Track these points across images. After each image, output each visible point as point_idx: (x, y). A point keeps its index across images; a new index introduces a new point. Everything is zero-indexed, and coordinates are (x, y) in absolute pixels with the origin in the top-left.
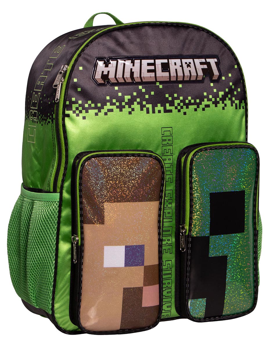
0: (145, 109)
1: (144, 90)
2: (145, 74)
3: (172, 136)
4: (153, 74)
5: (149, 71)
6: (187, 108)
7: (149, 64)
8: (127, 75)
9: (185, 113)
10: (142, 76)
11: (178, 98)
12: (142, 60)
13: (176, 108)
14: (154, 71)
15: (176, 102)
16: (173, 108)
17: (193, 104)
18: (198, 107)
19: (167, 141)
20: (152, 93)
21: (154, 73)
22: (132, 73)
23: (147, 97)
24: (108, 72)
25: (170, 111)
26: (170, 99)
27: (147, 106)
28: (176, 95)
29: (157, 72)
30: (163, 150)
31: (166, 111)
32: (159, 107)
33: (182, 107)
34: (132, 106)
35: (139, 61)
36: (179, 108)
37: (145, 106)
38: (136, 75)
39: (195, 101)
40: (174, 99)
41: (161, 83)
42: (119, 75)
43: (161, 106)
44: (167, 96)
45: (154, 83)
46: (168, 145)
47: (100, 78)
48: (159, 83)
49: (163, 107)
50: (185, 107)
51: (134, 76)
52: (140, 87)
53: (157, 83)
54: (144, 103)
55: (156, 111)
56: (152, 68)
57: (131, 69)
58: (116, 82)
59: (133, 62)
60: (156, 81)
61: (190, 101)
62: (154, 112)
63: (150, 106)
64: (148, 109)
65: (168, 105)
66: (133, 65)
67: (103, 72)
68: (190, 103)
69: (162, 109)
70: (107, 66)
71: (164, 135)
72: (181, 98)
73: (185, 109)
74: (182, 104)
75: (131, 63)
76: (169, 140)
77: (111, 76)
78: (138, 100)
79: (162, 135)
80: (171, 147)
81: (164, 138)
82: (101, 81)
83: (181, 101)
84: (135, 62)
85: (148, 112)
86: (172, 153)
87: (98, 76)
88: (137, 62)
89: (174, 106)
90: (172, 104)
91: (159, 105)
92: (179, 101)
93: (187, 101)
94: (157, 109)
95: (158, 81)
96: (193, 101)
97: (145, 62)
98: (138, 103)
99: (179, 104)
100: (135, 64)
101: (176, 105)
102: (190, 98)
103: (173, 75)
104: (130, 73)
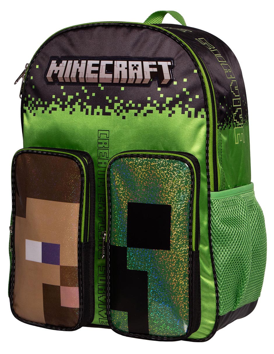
0: (84, 110)
1: (86, 91)
2: (89, 75)
3: (108, 140)
4: (96, 76)
5: (93, 72)
6: (127, 112)
7: (94, 65)
8: (74, 75)
9: (124, 117)
10: (86, 77)
11: (118, 101)
12: (88, 61)
13: (115, 111)
14: (98, 72)
15: (116, 105)
16: (112, 111)
17: (133, 108)
18: (139, 112)
19: (103, 145)
20: (94, 94)
21: (97, 74)
22: (78, 73)
23: (88, 98)
24: (59, 71)
25: (109, 114)
26: (110, 101)
27: (88, 107)
28: (116, 98)
29: (100, 73)
30: (99, 153)
31: (105, 114)
32: (98, 109)
33: (121, 111)
34: (74, 106)
35: (85, 61)
36: (118, 111)
37: (85, 107)
38: (81, 75)
39: (136, 105)
40: (114, 101)
41: (103, 84)
42: (67, 75)
43: (100, 108)
44: (107, 98)
45: (97, 84)
46: (104, 148)
47: (51, 76)
48: (101, 84)
49: (102, 110)
50: (124, 111)
51: (79, 77)
52: (83, 88)
53: (99, 84)
54: (85, 104)
55: (95, 113)
56: (96, 69)
57: (78, 69)
58: (63, 81)
59: (80, 63)
60: (99, 83)
61: (130, 105)
62: (92, 113)
63: (89, 107)
64: (87, 110)
65: (107, 107)
66: (80, 66)
67: (54, 71)
68: (130, 107)
69: (101, 111)
70: (58, 65)
71: (100, 137)
72: (122, 101)
73: (124, 113)
74: (121, 108)
75: (78, 63)
76: (105, 143)
77: (60, 75)
78: (80, 100)
79: (98, 137)
80: (107, 151)
81: (100, 141)
82: (50, 80)
83: (121, 105)
84: (82, 62)
85: (87, 113)
86: (107, 157)
87: (49, 75)
88: (83, 62)
89: (113, 108)
90: (111, 106)
91: (98, 107)
92: (119, 104)
93: (127, 105)
94: (96, 111)
95: (100, 82)
96: (133, 105)
97: (90, 63)
98: (79, 104)
99: (118, 108)
100: (81, 64)
101: (116, 108)
102: (131, 102)
103: (117, 77)
104: (76, 73)
